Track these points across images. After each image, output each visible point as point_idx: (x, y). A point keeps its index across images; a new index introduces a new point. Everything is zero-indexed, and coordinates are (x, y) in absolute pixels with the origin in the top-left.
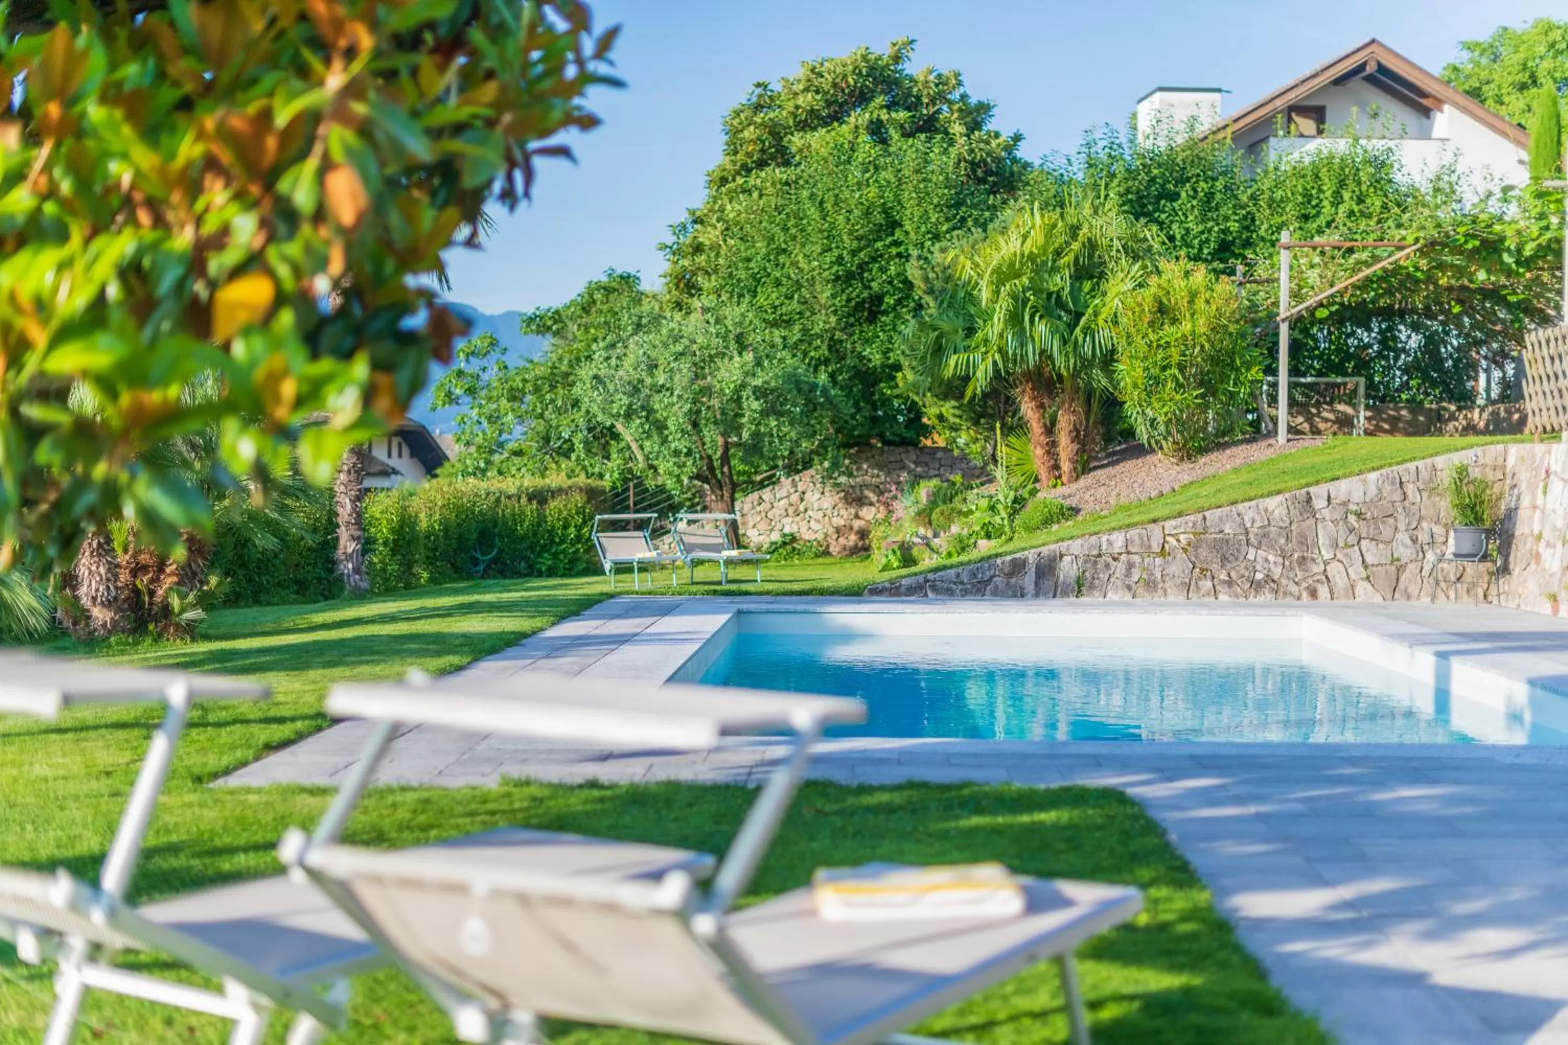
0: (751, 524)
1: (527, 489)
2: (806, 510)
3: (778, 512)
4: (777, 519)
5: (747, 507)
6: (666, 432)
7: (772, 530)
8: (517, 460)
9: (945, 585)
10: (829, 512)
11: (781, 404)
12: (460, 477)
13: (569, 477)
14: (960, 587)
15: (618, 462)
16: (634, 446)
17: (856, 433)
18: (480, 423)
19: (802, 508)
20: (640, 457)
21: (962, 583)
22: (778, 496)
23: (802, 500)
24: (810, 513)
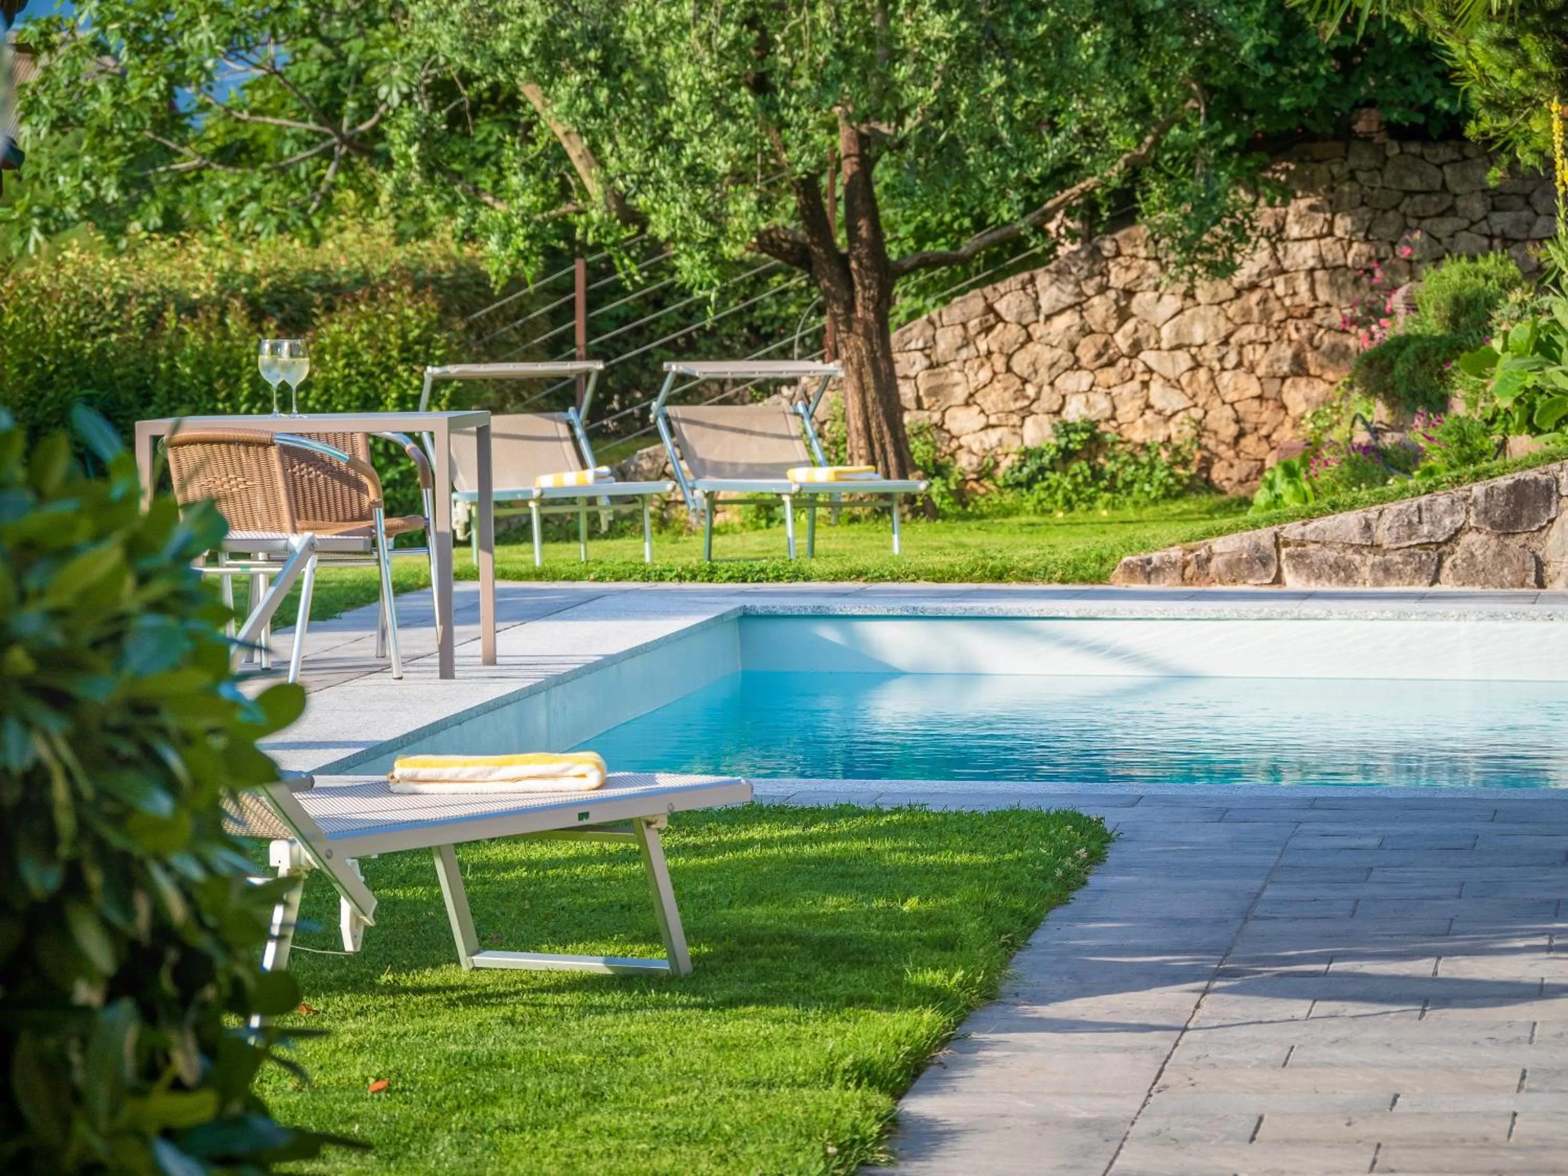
0: (960, 394)
1: (253, 280)
2: (1136, 347)
3: (1048, 356)
4: (1044, 376)
5: (947, 340)
6: (664, 111)
7: (1026, 413)
8: (225, 178)
9: (1331, 555)
10: (1210, 354)
11: (1021, 22)
12: (36, 235)
13: (400, 238)
14: (1371, 559)
15: (526, 200)
16: (576, 149)
17: (1285, 102)
18: (104, 50)
19: (1122, 341)
20: (595, 189)
21: (1375, 547)
22: (1046, 304)
23: (1123, 315)
24: (1148, 356)
